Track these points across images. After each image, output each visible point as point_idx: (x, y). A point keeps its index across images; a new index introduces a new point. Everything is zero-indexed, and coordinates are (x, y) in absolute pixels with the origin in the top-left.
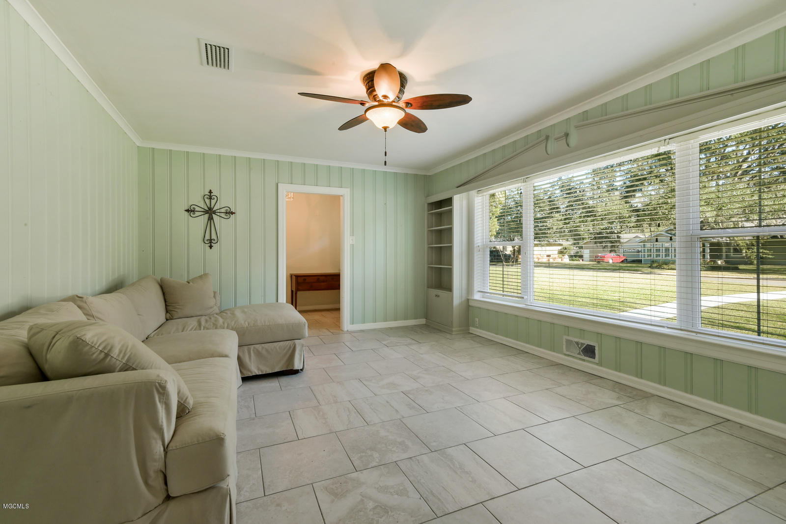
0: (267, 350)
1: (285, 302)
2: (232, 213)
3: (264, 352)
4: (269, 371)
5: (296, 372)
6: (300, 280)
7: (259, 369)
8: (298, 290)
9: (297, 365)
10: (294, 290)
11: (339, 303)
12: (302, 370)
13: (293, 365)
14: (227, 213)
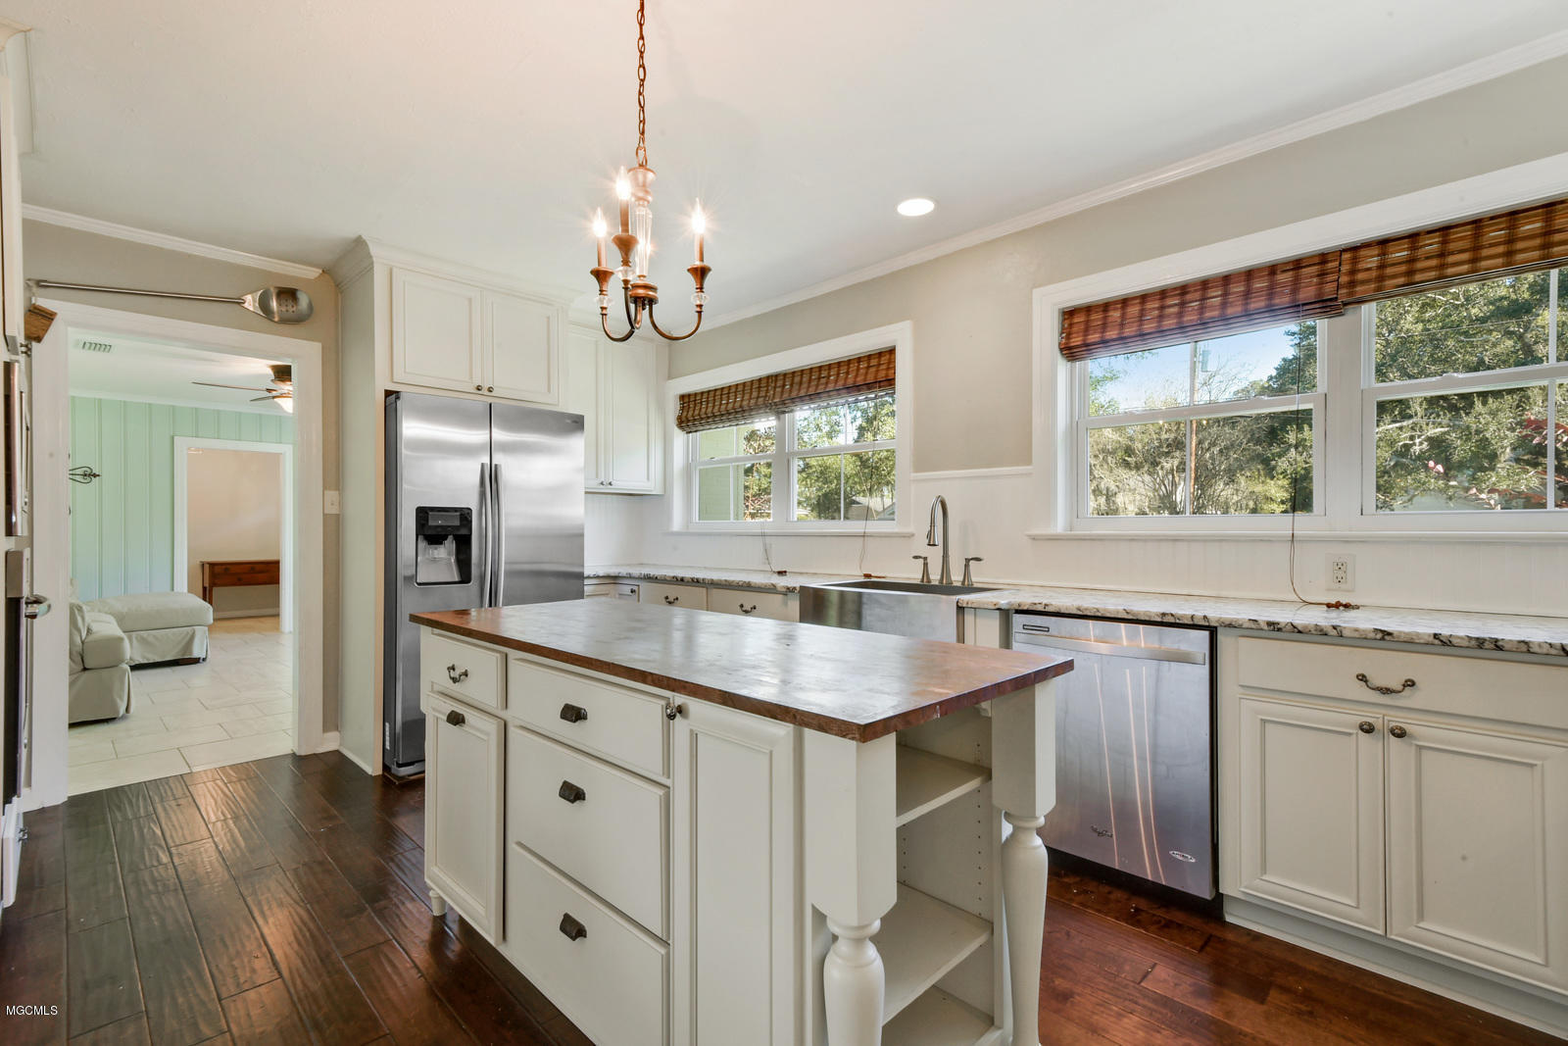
0: (154, 636)
1: (186, 590)
2: (95, 476)
3: (151, 639)
4: (158, 659)
5: (196, 661)
6: (217, 569)
7: (144, 657)
8: (213, 584)
9: (197, 653)
10: (207, 585)
11: (278, 606)
12: (204, 660)
13: (191, 653)
14: (85, 475)
